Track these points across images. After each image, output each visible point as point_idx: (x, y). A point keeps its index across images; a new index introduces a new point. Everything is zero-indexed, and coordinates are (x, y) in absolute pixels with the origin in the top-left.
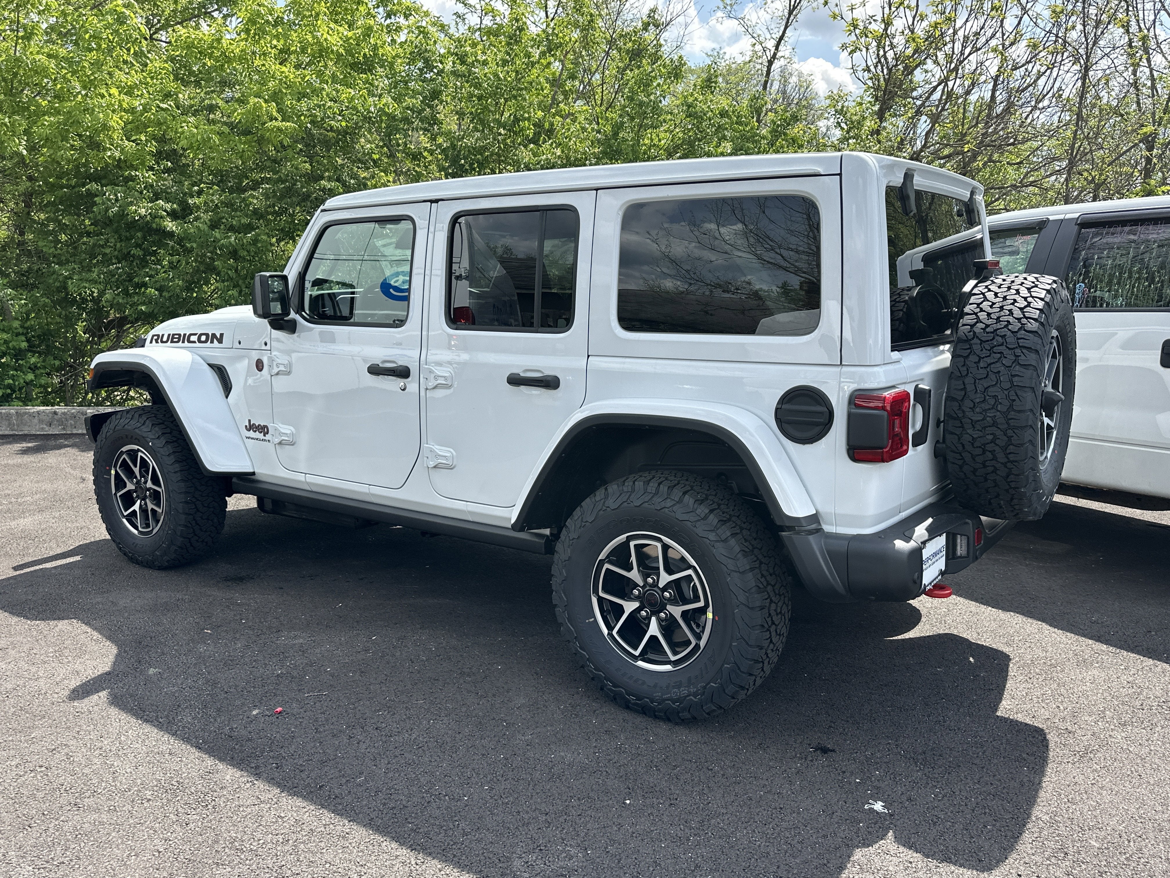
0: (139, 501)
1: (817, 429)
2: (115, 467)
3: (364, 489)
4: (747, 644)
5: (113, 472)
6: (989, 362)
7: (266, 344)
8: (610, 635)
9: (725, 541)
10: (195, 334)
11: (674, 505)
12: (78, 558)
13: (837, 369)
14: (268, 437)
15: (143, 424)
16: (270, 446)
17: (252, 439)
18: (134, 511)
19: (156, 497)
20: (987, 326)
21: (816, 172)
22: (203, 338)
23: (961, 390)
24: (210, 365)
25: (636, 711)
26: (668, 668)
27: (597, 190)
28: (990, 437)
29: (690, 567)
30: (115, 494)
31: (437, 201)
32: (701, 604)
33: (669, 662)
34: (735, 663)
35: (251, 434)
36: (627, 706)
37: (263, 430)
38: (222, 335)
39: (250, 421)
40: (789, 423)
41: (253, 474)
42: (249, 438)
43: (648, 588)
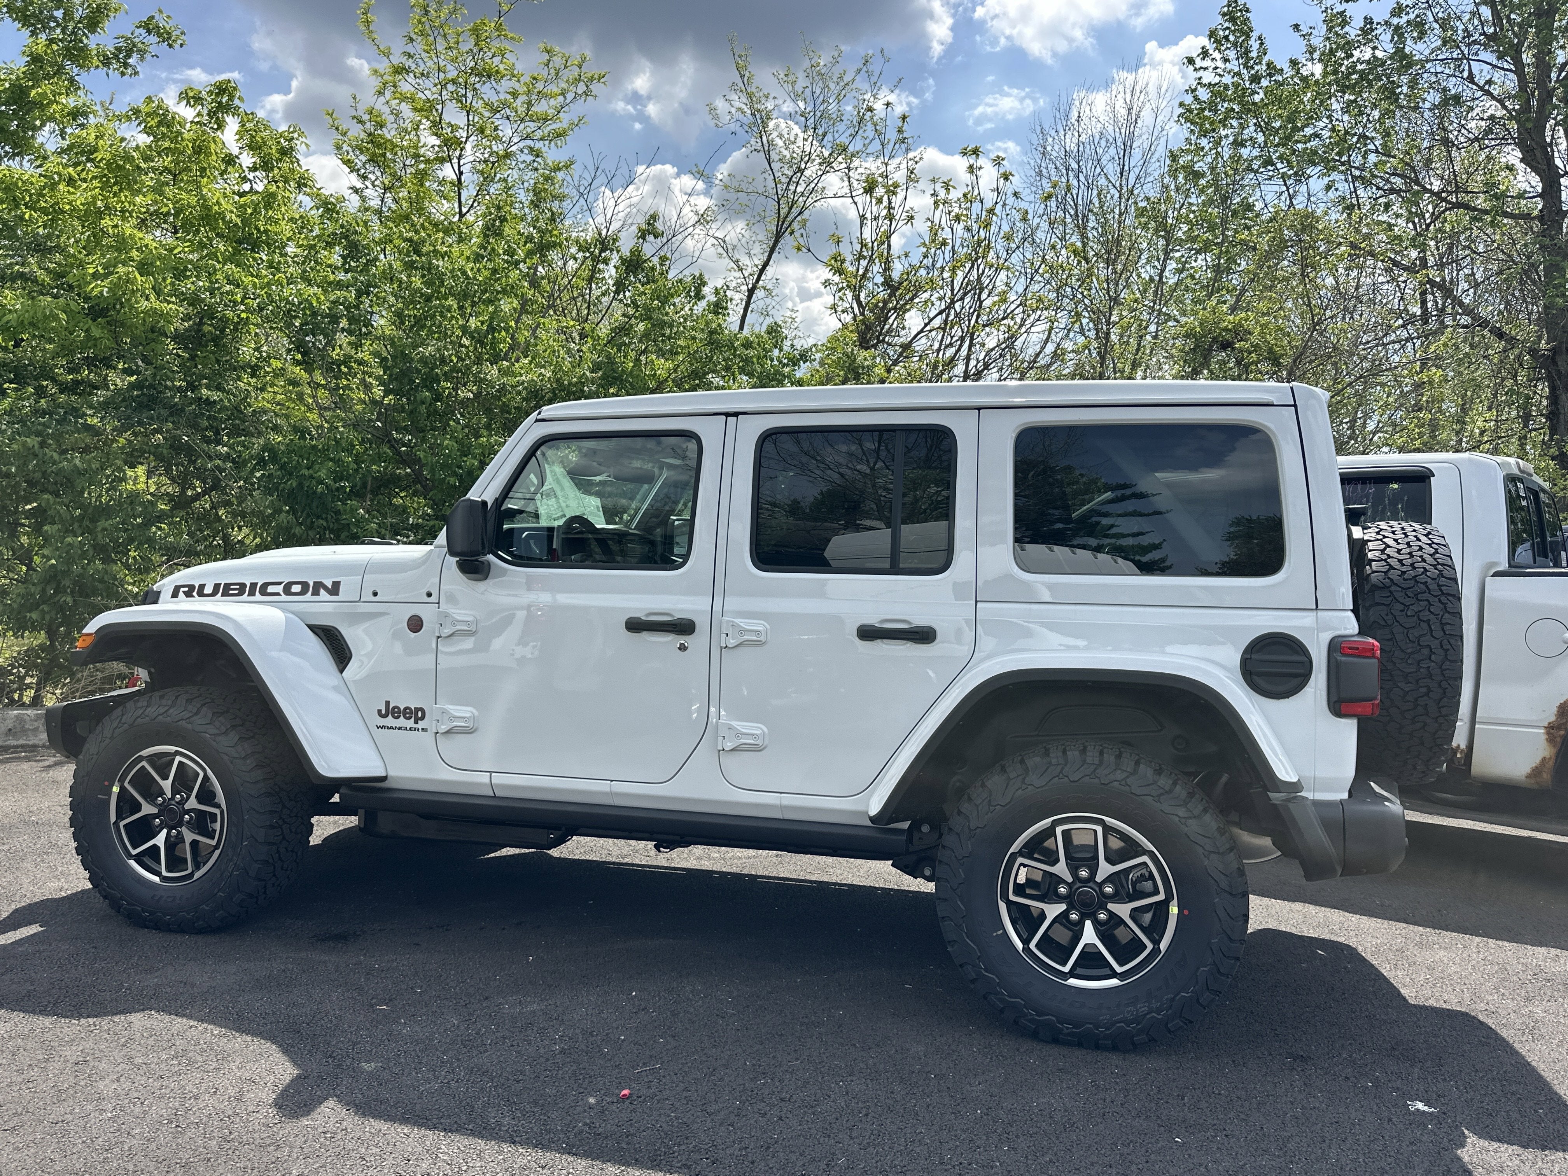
0: (165, 831)
1: (1296, 681)
2: (122, 781)
3: (603, 787)
4: (1230, 938)
5: (116, 789)
6: (1416, 609)
7: (429, 595)
8: (1027, 949)
9: (1198, 817)
10: (279, 583)
11: (1128, 777)
12: (33, 929)
13: (1314, 613)
14: (421, 724)
15: (196, 714)
16: (428, 737)
17: (391, 728)
18: (156, 848)
19: (202, 823)
20: (1404, 573)
21: (1265, 401)
22: (296, 588)
23: (1391, 639)
24: (311, 627)
25: (1069, 1044)
26: (1114, 982)
27: (979, 409)
28: (1424, 690)
29: (1145, 852)
30: (116, 823)
31: (736, 414)
32: (1161, 897)
33: (1114, 975)
34: (1215, 964)
35: (390, 721)
36: (1056, 1039)
37: (417, 714)
38: (336, 585)
39: (388, 703)
40: (1260, 674)
41: (384, 779)
42: (383, 727)
43: (1079, 885)
